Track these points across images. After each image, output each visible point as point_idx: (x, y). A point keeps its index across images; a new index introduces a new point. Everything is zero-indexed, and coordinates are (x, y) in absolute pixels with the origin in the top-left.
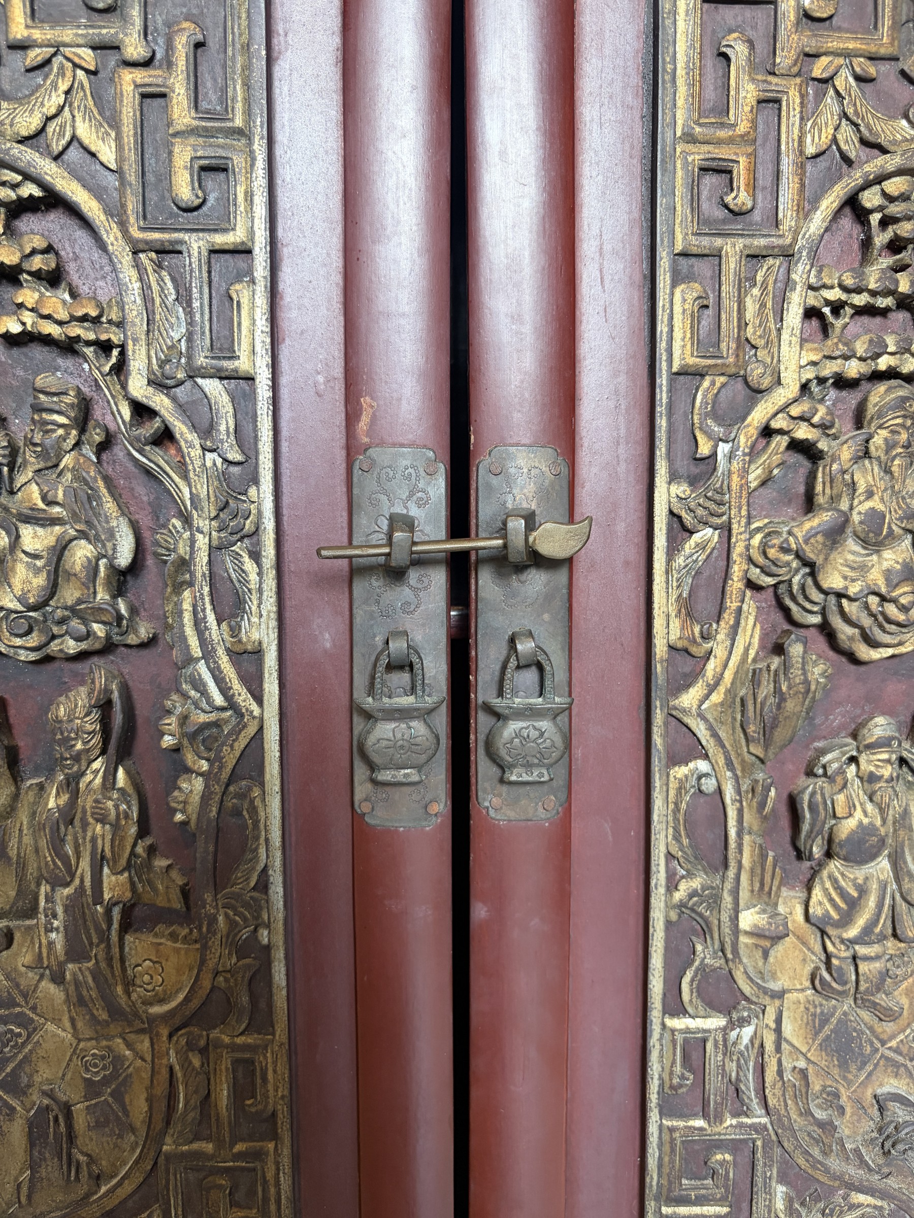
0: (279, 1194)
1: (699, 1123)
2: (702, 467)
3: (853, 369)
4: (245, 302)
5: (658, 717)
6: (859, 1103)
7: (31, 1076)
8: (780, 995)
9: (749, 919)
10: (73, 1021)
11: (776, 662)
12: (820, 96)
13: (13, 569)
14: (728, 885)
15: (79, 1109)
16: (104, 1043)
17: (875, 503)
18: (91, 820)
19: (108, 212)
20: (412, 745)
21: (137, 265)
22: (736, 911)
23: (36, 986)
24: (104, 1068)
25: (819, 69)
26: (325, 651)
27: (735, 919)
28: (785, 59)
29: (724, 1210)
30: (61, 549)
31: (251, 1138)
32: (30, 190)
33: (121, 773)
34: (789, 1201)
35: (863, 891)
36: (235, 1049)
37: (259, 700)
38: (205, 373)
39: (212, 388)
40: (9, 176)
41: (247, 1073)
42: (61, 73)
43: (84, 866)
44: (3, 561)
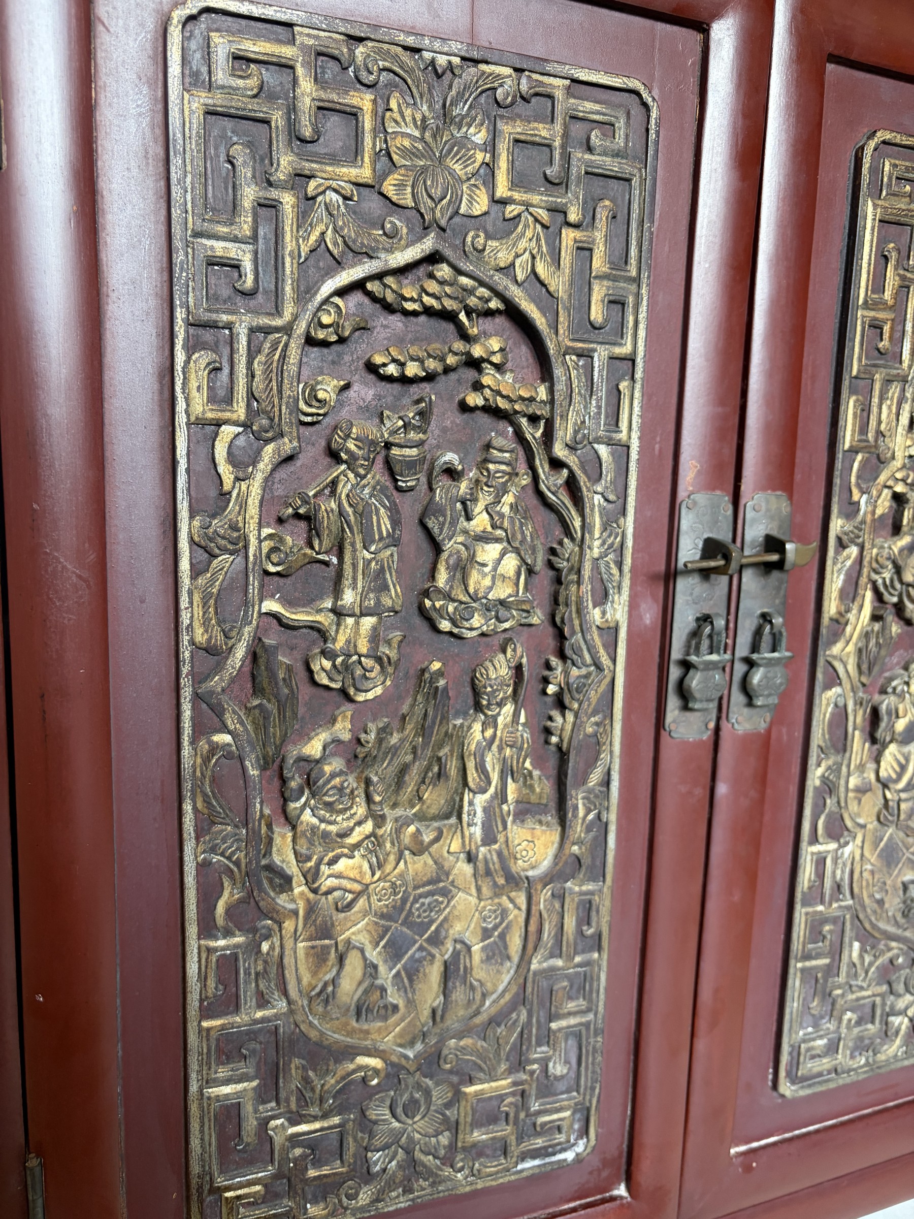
0: (599, 985)
1: (820, 908)
2: (853, 509)
4: (628, 394)
5: (821, 662)
6: (894, 887)
7: (447, 931)
8: (863, 827)
9: (853, 782)
10: (479, 889)
11: (877, 626)
13: (470, 575)
14: (846, 762)
15: (476, 948)
16: (496, 901)
18: (504, 746)
19: (550, 327)
21: (564, 364)
22: (849, 775)
23: (454, 866)
24: (496, 918)
26: (646, 626)
27: (847, 782)
29: (827, 961)
30: (500, 559)
31: (583, 952)
33: (523, 712)
34: (860, 951)
36: (581, 893)
37: (614, 661)
38: (598, 440)
39: (603, 451)
40: (483, 291)
41: (587, 910)
42: (526, 226)
43: (495, 777)
44: (464, 568)
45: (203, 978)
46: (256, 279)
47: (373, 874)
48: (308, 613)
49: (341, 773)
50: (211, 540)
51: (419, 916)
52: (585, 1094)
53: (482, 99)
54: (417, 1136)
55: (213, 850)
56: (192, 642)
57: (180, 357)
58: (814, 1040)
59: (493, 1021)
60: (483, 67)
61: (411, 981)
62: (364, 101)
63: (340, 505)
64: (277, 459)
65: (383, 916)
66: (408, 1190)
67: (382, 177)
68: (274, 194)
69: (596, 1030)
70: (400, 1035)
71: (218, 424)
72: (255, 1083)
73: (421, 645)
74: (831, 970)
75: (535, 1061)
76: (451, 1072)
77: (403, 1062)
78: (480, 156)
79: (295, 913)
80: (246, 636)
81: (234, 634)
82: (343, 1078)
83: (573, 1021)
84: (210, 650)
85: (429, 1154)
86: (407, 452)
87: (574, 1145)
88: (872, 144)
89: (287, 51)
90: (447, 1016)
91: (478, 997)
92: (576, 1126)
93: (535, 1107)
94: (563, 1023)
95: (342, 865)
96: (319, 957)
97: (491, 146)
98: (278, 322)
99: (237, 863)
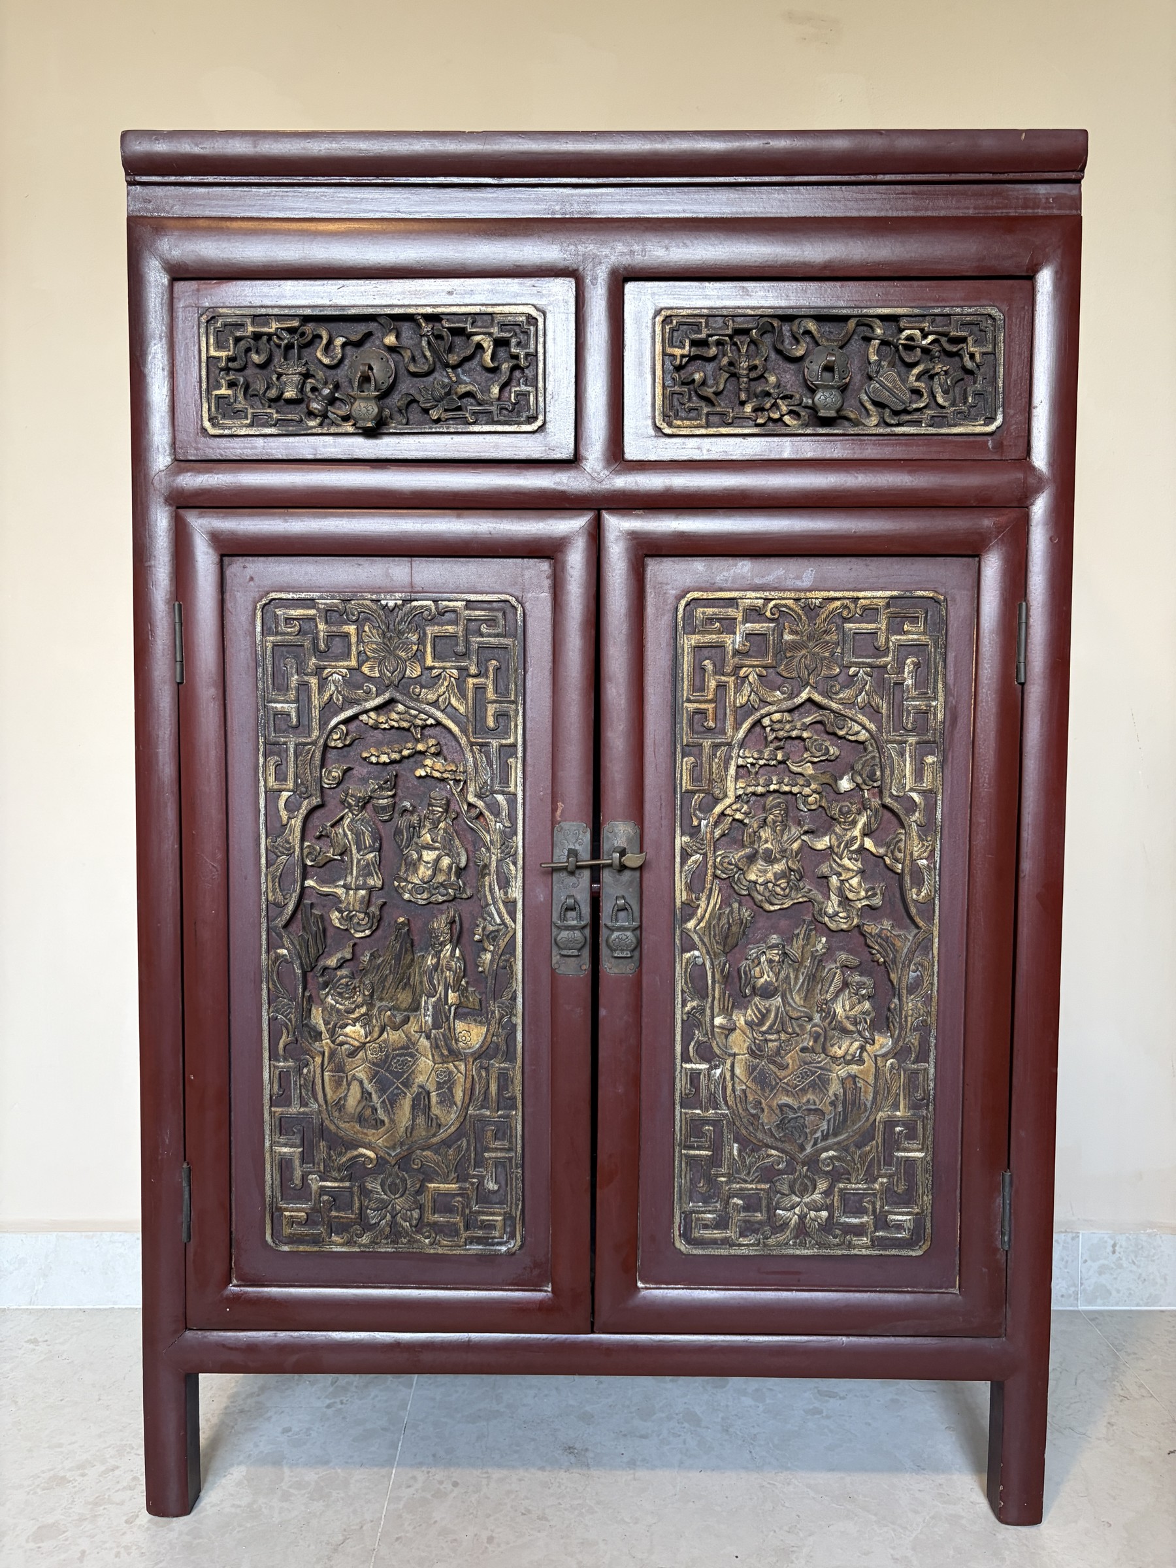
1: (698, 1111)
2: (695, 830)
3: (760, 790)
4: (513, 766)
5: (678, 932)
6: (770, 1107)
7: (414, 1079)
8: (735, 1055)
9: (718, 1021)
10: (433, 1056)
11: (728, 909)
12: (743, 683)
13: (418, 868)
14: (708, 1005)
15: (433, 1094)
17: (769, 845)
18: (445, 970)
19: (461, 731)
20: (574, 941)
21: (472, 751)
22: (713, 1017)
24: (445, 1076)
25: (742, 672)
26: (541, 902)
27: (712, 1020)
28: (728, 669)
29: (710, 1153)
30: (438, 860)
31: (505, 1108)
32: (431, 721)
33: (457, 951)
34: (740, 1151)
35: (768, 1010)
36: (500, 1069)
37: (515, 922)
38: (497, 792)
39: (500, 798)
40: (424, 716)
41: (504, 1080)
42: (445, 679)
43: (441, 989)
44: (415, 864)
45: (271, 1082)
46: (298, 720)
47: (366, 1037)
48: (330, 887)
49: (346, 977)
50: (277, 848)
51: (396, 1068)
52: (511, 1207)
53: (416, 618)
54: (398, 1207)
55: (277, 1011)
56: (267, 900)
57: (261, 760)
58: (703, 1212)
59: (446, 1143)
60: (415, 603)
61: (392, 1107)
62: (352, 629)
63: (344, 830)
64: (309, 808)
65: (374, 1064)
66: (394, 1242)
67: (360, 664)
68: (306, 678)
69: (516, 1164)
70: (386, 1140)
71: (281, 791)
72: (301, 1150)
73: (398, 908)
74: (715, 1161)
75: (474, 1176)
76: (418, 1170)
77: (387, 1157)
78: (415, 648)
79: (323, 1054)
80: (293, 898)
81: (288, 896)
82: (351, 1159)
83: (499, 1155)
84: (277, 905)
85: (406, 1221)
86: (381, 801)
87: (507, 1242)
88: (683, 602)
89: (312, 612)
90: (414, 1133)
91: (434, 1125)
92: (508, 1230)
93: (475, 1208)
94: (493, 1155)
95: (349, 1029)
96: (338, 1083)
97: (421, 641)
98: (309, 740)
99: (290, 1020)
